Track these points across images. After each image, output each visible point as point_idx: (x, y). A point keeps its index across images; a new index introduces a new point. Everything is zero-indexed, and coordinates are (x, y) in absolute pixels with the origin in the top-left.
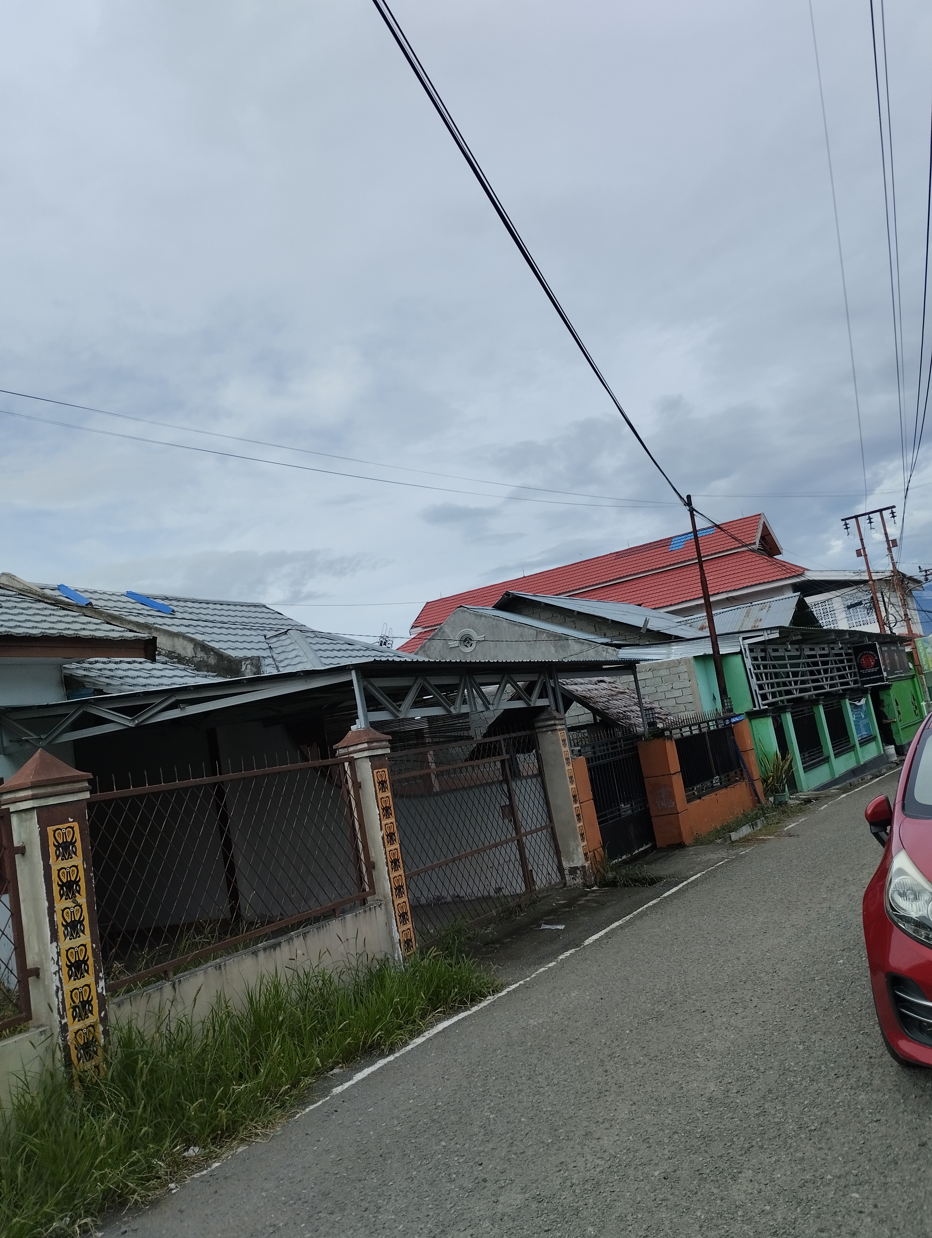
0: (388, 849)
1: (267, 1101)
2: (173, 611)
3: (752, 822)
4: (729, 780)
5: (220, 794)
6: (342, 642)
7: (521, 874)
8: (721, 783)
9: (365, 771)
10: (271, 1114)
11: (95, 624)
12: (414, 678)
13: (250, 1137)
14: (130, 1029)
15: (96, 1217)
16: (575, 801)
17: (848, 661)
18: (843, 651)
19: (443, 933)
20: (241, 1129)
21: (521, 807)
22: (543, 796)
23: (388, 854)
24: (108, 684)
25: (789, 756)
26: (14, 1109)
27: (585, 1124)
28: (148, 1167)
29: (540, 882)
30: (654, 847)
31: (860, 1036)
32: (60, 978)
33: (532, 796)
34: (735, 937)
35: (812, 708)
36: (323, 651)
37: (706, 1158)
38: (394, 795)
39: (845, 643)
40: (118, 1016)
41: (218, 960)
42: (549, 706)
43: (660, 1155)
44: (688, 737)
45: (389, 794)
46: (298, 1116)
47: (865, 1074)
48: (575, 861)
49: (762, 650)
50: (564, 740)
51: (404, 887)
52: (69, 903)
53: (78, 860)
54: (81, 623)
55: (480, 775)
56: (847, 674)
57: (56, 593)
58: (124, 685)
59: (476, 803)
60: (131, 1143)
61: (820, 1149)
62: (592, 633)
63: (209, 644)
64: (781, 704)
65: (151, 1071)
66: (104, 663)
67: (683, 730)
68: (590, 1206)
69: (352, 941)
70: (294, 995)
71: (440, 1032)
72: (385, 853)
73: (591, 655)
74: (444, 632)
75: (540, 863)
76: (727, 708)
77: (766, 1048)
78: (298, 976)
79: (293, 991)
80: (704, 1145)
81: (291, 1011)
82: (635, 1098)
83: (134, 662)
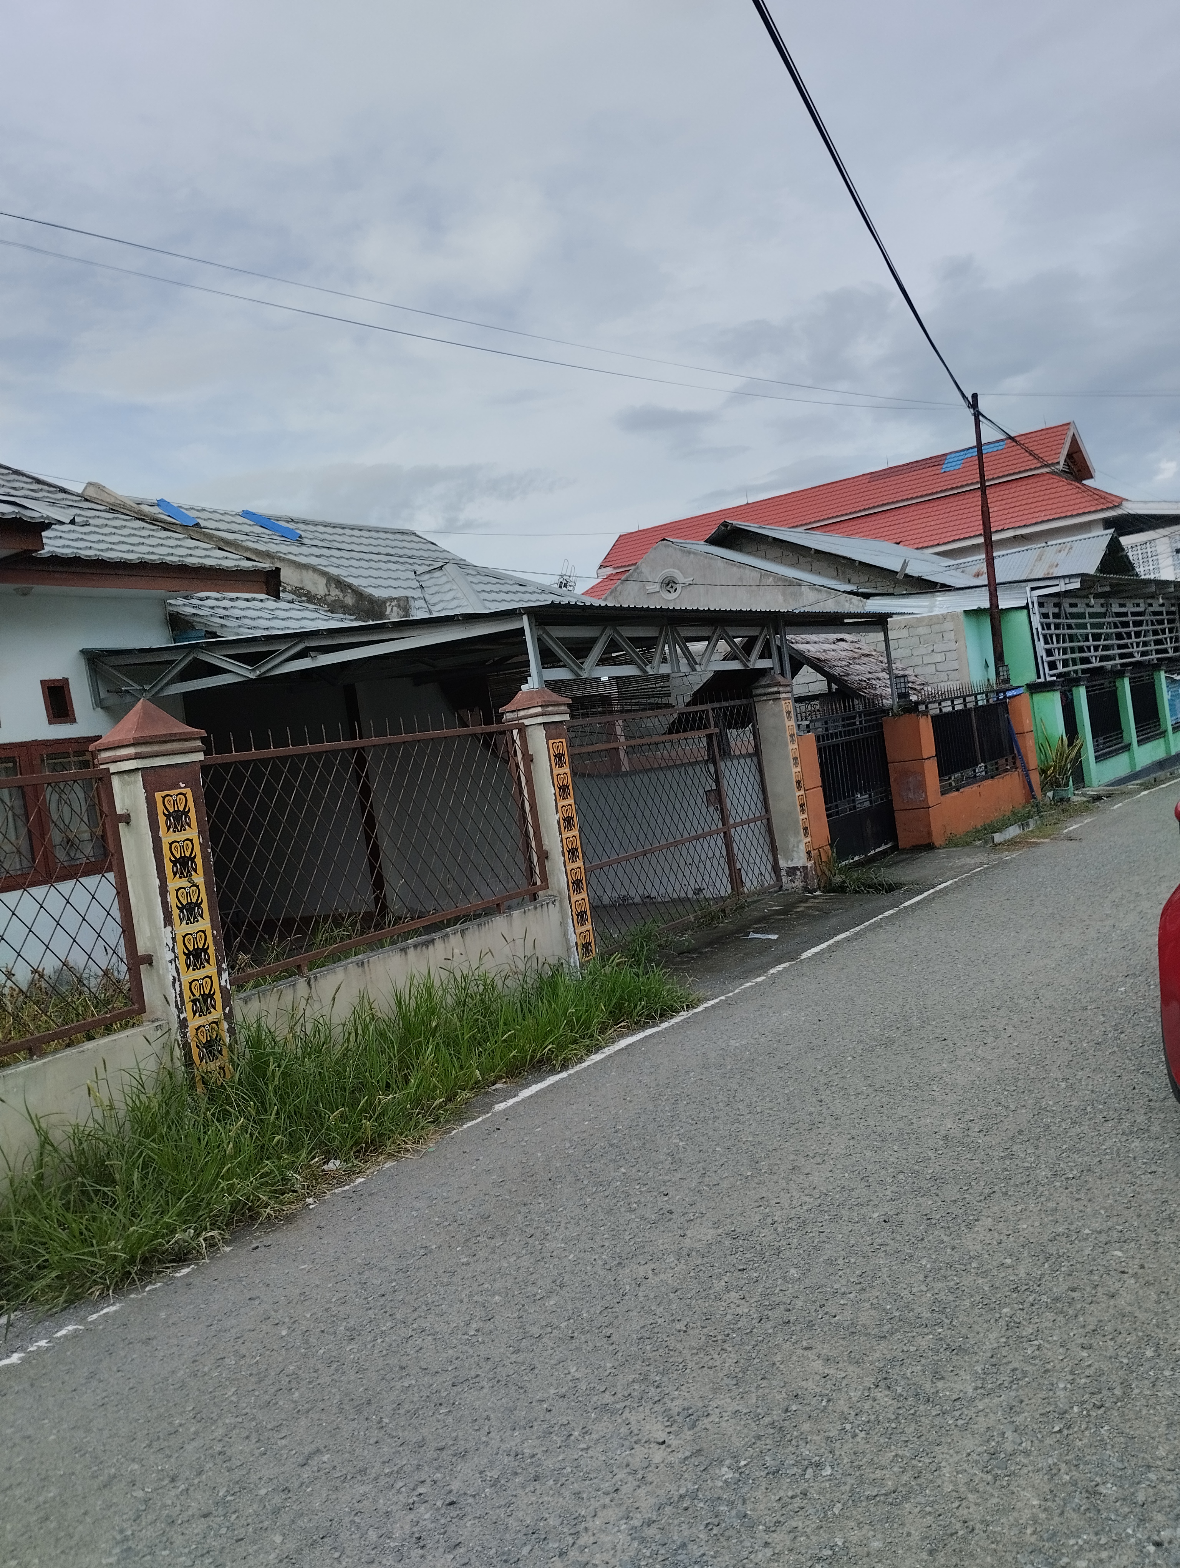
0: (565, 836)
1: (418, 1114)
2: (300, 537)
3: (1023, 821)
4: (997, 769)
5: (361, 762)
6: (512, 582)
7: (727, 873)
8: (986, 773)
9: (538, 741)
10: (422, 1128)
11: (204, 549)
12: (601, 628)
13: (399, 1152)
14: (259, 1026)
15: (223, 1230)
16: (799, 788)
17: (1170, 621)
18: (1163, 609)
19: (629, 939)
20: (388, 1143)
21: (730, 793)
22: (759, 780)
23: (564, 841)
24: (222, 626)
25: (1078, 742)
26: (128, 1110)
27: (792, 1157)
28: (282, 1179)
29: (750, 884)
30: (895, 848)
31: (1139, 1075)
32: (177, 968)
33: (745, 780)
34: (990, 956)
35: (1114, 682)
36: (488, 592)
37: (936, 1202)
38: (574, 774)
39: (1167, 598)
40: (245, 1012)
41: (360, 957)
42: (772, 668)
43: (880, 1196)
44: (948, 713)
45: (566, 769)
46: (454, 1132)
47: (1141, 1118)
48: (795, 860)
49: (1056, 605)
50: (789, 712)
51: (584, 881)
52: (184, 883)
53: (192, 833)
54: (188, 548)
55: (681, 753)
56: (1166, 639)
57: (155, 510)
58: (243, 627)
59: (675, 786)
60: (262, 1153)
61: (1077, 1200)
62: (833, 578)
63: (346, 579)
64: (1073, 675)
65: (284, 1075)
66: (217, 599)
67: (943, 704)
68: (793, 1246)
69: (520, 942)
70: (450, 1000)
71: (622, 1049)
72: (562, 841)
73: (830, 606)
74: (641, 572)
75: (751, 861)
76: (1002, 678)
77: (1019, 1084)
78: (455, 979)
79: (449, 996)
80: (936, 1187)
81: (447, 1017)
82: (854, 1132)
83: (254, 599)
